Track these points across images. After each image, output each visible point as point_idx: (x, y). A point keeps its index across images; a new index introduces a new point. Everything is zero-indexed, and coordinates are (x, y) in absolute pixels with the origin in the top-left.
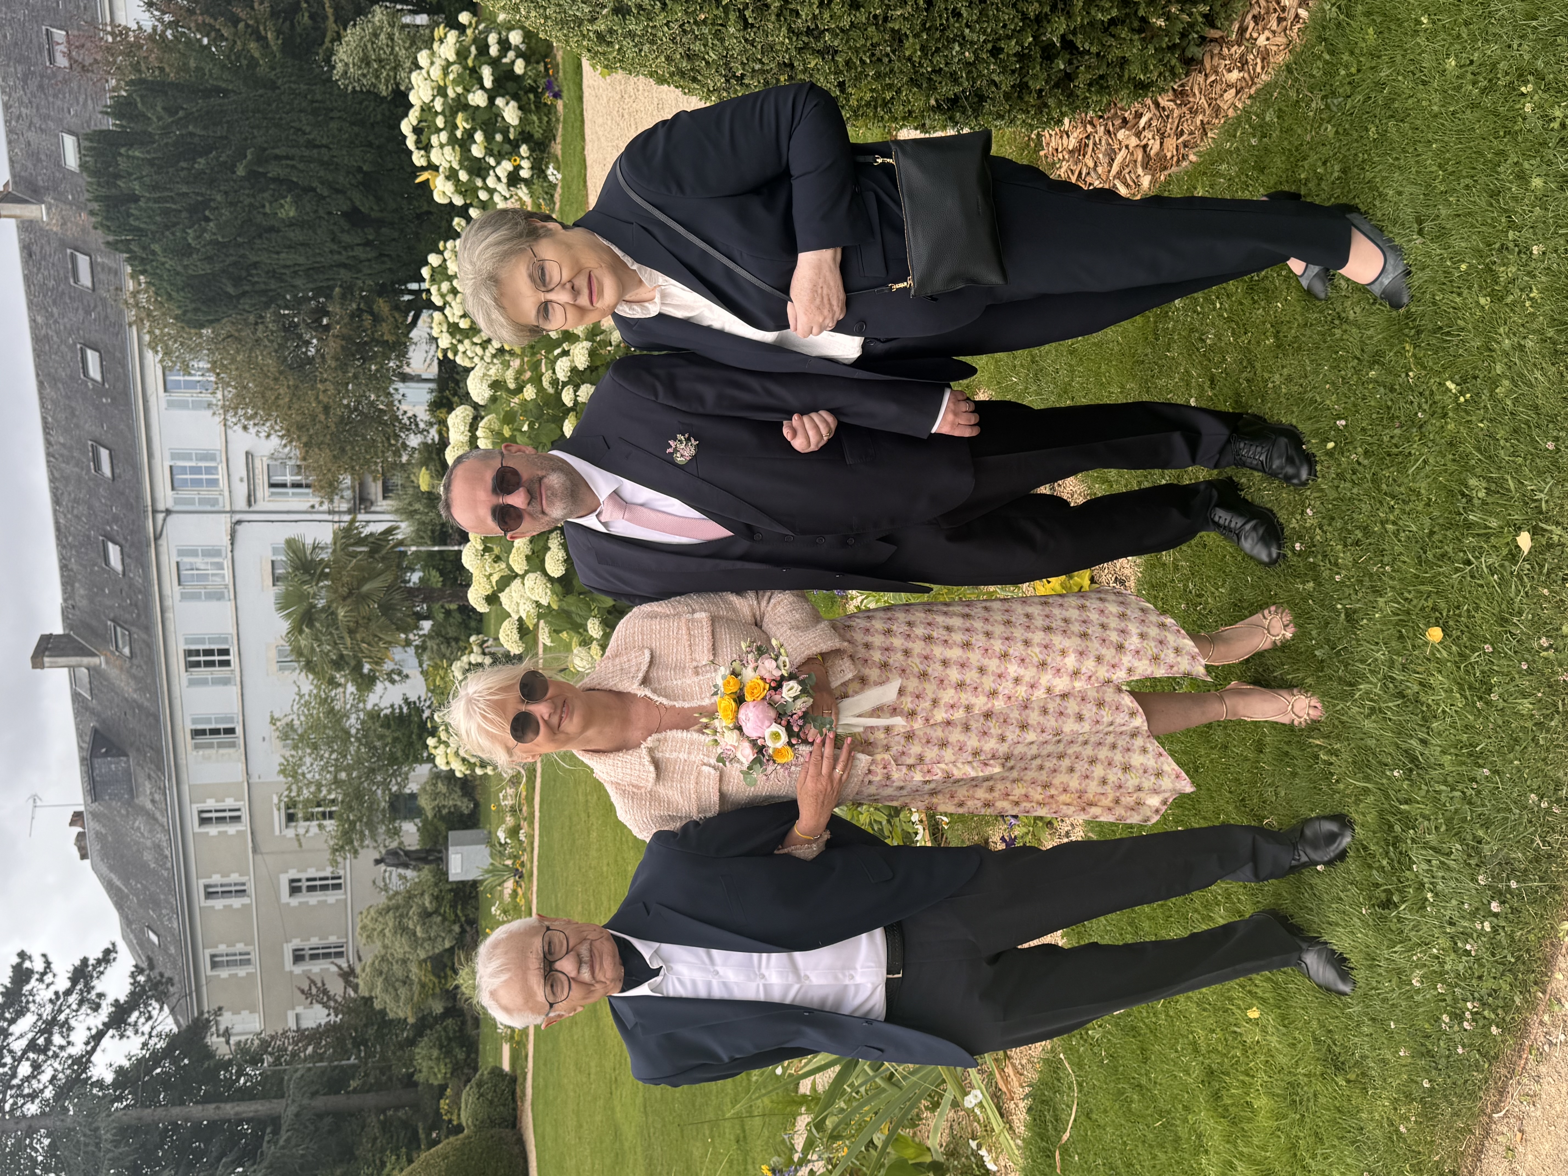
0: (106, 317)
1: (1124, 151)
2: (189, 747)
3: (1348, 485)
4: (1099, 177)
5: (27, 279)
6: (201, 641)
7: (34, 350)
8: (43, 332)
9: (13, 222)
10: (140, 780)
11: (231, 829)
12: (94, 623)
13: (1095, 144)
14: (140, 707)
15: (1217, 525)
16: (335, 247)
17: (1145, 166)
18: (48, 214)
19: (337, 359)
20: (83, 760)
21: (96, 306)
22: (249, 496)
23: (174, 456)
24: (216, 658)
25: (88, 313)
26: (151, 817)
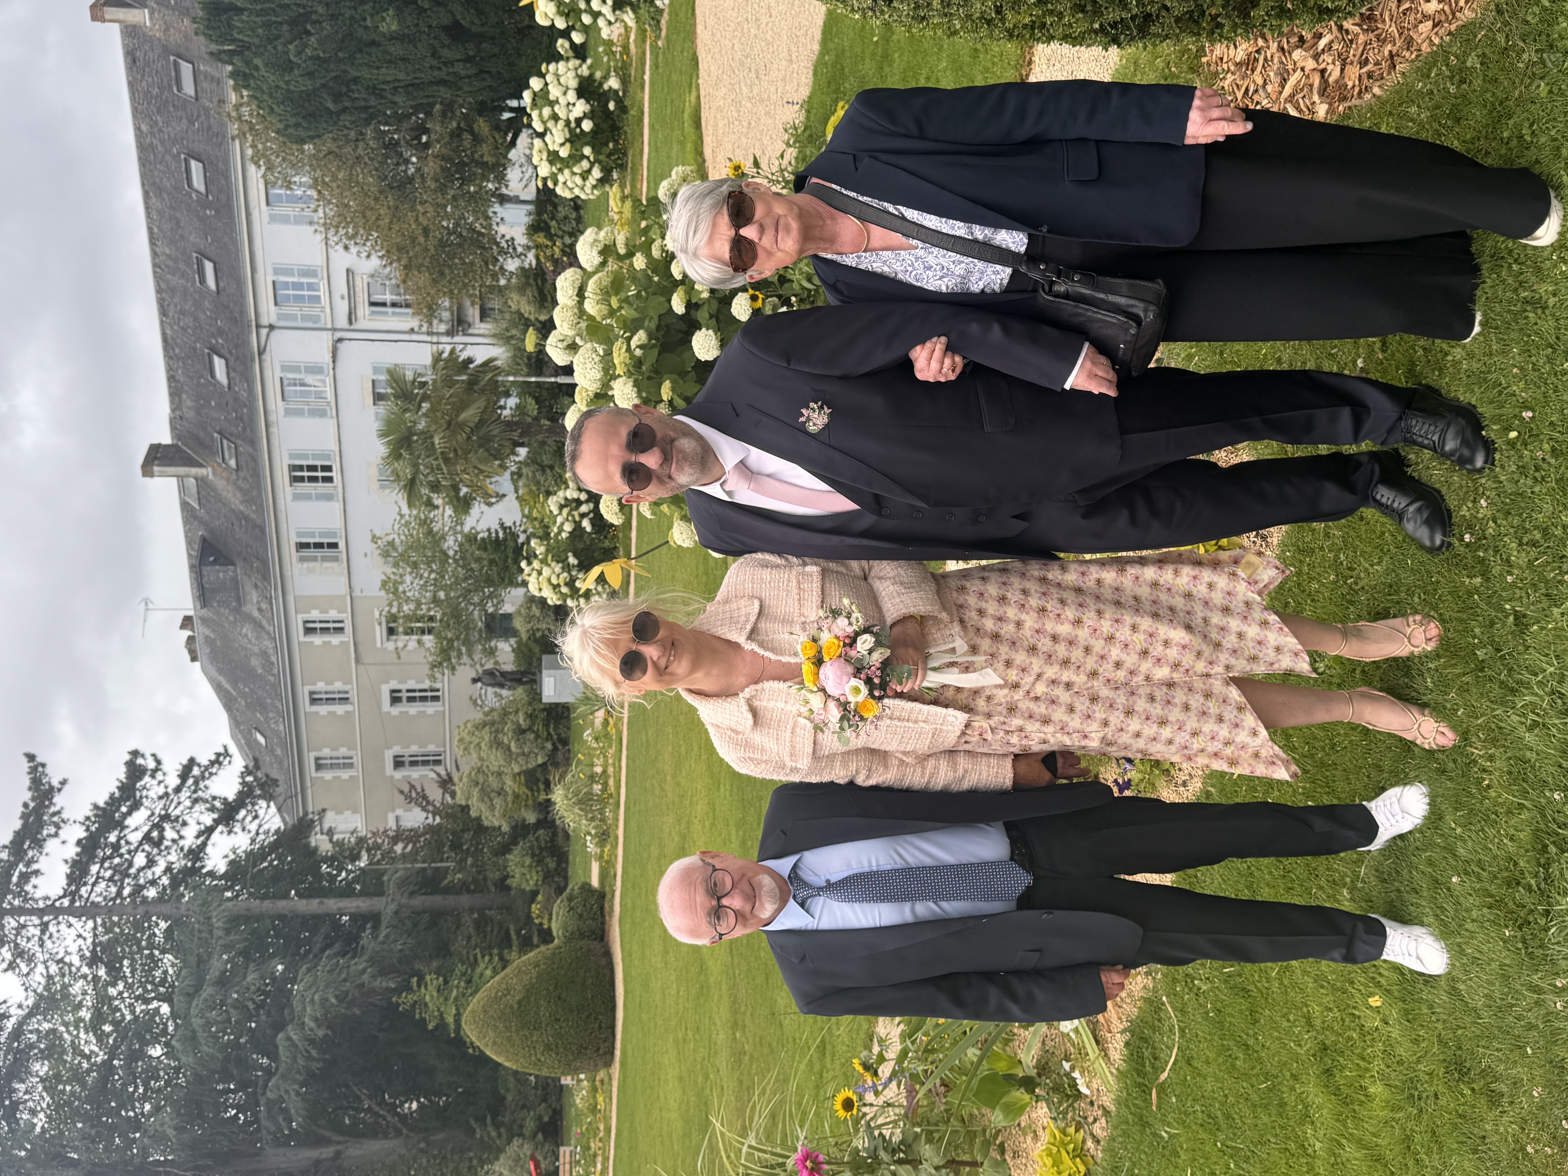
0: (209, 128)
1: (1299, 73)
2: (294, 560)
3: (1529, 482)
4: (1268, 96)
5: (131, 85)
6: (305, 457)
7: (140, 159)
8: (148, 140)
9: (116, 27)
10: (247, 589)
11: (335, 640)
12: (202, 435)
13: (1266, 59)
14: (247, 518)
15: (1379, 505)
16: (435, 63)
17: (1322, 93)
18: (151, 19)
19: (437, 180)
20: (192, 567)
21: (199, 116)
22: (350, 314)
23: (277, 271)
24: (320, 474)
25: (191, 122)
26: (258, 625)
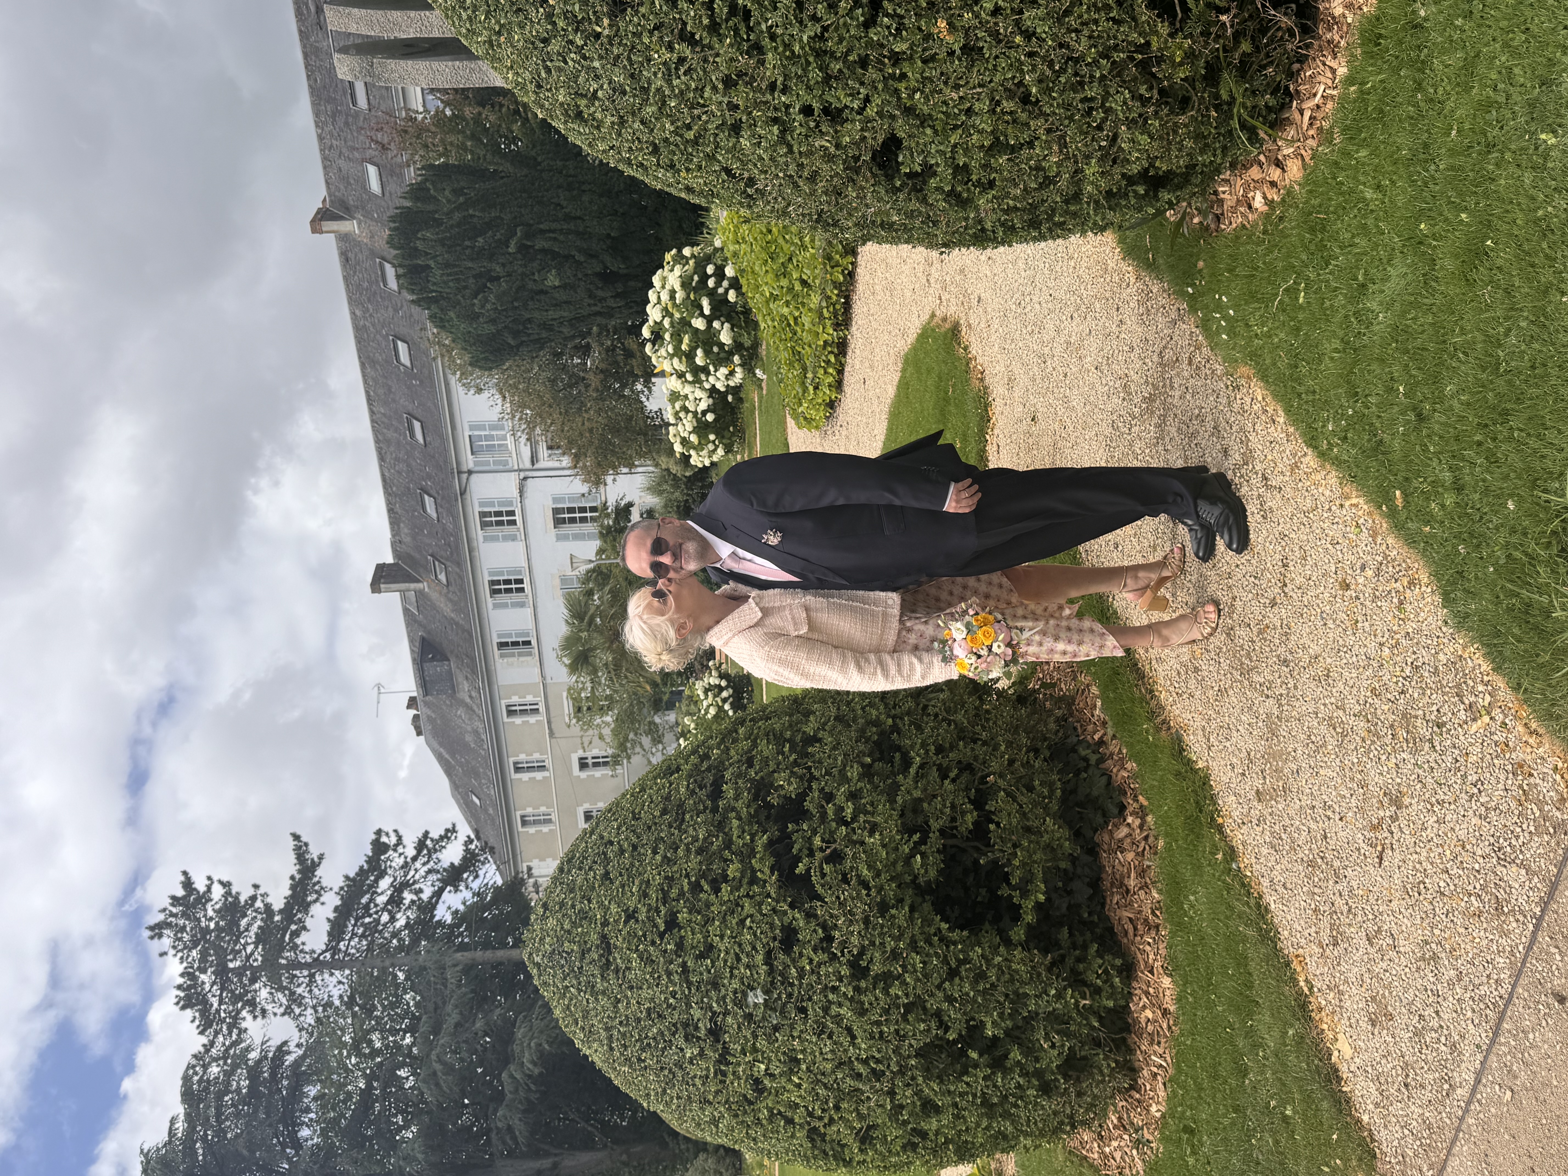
0: (411, 316)
2: (496, 657)
5: (346, 279)
6: (501, 573)
7: (356, 337)
8: (362, 323)
10: (460, 680)
11: (532, 719)
12: (417, 556)
14: (457, 624)
16: (592, 301)
18: (359, 228)
20: (414, 660)
21: (402, 306)
22: (532, 457)
23: (472, 428)
24: (513, 586)
25: (396, 311)
26: (469, 709)
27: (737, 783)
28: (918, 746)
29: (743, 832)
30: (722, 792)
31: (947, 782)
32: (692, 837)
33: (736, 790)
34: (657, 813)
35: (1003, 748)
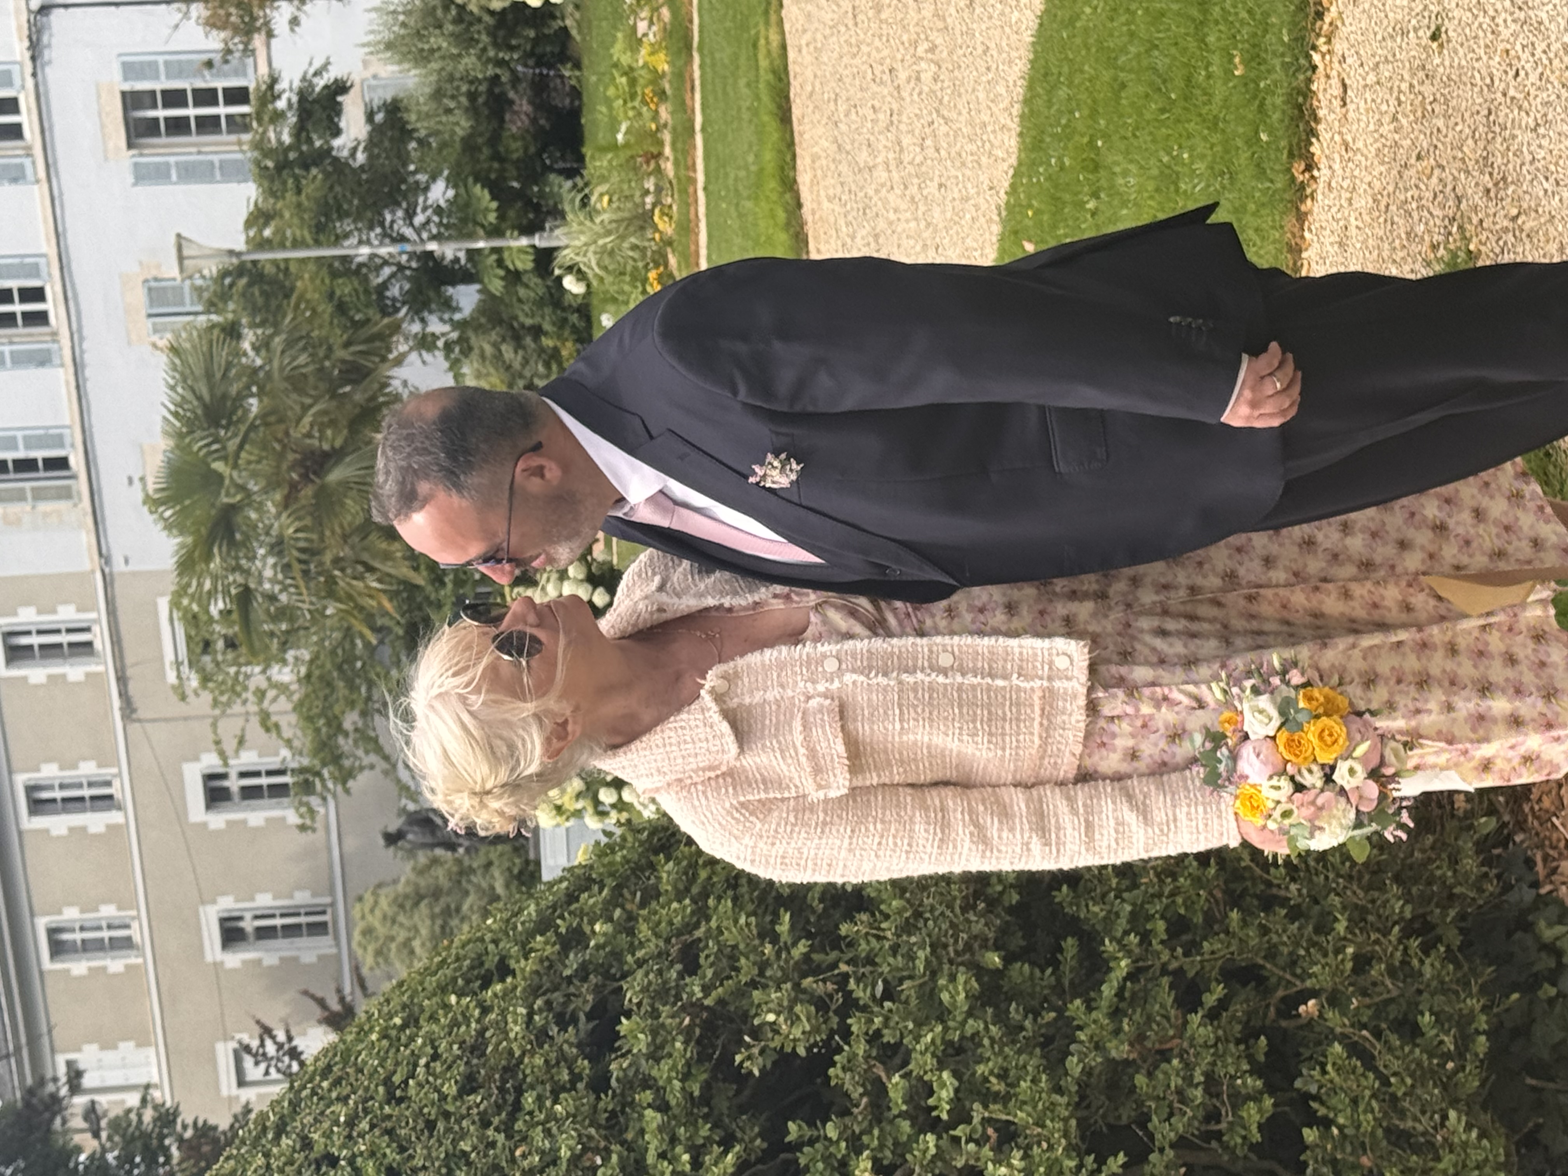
11: (75, 671)
24: (18, 308)
27: (655, 1014)
28: (1122, 923)
29: (674, 1140)
30: (617, 1036)
31: (1195, 1019)
32: (542, 1153)
33: (654, 1033)
34: (448, 1088)
35: (1341, 927)
